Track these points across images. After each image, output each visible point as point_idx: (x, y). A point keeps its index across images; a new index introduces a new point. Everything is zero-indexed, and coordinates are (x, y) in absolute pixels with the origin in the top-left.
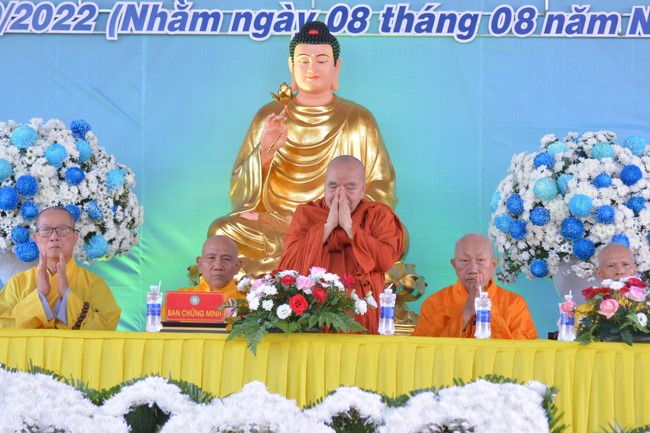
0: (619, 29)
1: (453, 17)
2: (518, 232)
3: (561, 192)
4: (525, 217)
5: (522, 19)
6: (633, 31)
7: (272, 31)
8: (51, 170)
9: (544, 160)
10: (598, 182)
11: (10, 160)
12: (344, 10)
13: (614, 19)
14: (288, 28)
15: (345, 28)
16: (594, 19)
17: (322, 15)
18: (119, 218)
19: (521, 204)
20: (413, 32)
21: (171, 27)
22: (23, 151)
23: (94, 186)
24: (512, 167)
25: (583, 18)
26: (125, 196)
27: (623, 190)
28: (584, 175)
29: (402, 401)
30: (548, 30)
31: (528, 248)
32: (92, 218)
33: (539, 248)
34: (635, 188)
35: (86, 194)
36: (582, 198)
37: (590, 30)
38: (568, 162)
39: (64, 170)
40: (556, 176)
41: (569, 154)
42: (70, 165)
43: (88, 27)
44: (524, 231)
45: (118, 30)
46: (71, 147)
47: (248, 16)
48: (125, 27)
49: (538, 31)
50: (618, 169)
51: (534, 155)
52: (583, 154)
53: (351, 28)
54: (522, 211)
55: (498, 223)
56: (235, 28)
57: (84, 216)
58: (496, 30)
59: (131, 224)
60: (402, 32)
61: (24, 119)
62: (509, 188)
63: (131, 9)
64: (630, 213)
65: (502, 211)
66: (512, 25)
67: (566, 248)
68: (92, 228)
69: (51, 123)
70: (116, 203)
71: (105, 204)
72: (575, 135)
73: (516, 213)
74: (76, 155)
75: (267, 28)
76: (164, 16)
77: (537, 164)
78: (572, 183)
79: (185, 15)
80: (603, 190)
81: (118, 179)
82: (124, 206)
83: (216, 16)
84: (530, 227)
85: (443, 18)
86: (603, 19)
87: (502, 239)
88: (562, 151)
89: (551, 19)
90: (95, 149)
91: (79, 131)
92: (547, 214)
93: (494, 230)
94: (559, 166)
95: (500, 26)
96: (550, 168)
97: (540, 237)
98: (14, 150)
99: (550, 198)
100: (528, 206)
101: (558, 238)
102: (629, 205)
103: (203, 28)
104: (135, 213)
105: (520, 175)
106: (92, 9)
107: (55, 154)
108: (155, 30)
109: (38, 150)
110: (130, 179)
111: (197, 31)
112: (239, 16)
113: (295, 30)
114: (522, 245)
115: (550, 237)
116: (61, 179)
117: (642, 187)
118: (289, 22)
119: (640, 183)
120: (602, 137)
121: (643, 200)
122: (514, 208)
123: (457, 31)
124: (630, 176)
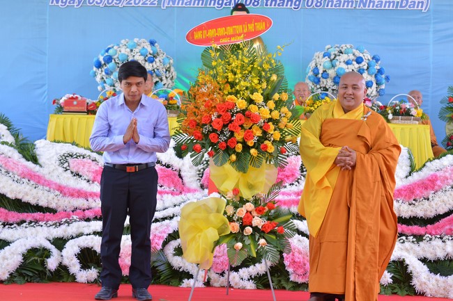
0: (354, 6)
2: (317, 81)
3: (333, 66)
4: (320, 76)
5: (318, 2)
6: (359, 7)
7: (224, 6)
8: (142, 58)
9: (327, 55)
10: (347, 63)
11: (127, 53)
13: (352, 2)
14: (230, 5)
15: (251, 4)
16: (345, 2)
18: (168, 76)
19: (318, 71)
20: (277, 6)
21: (186, 4)
22: (132, 51)
23: (158, 64)
24: (315, 57)
26: (169, 68)
27: (357, 66)
28: (342, 60)
30: (327, 6)
31: (321, 88)
32: (157, 76)
33: (325, 87)
34: (361, 65)
35: (155, 66)
36: (342, 69)
37: (343, 6)
38: (336, 56)
39: (147, 58)
40: (331, 61)
41: (336, 52)
42: (149, 56)
43: (155, 4)
44: (319, 81)
45: (166, 5)
46: (149, 49)
48: (168, 4)
49: (324, 6)
50: (355, 58)
51: (323, 53)
52: (341, 53)
53: (253, 4)
54: (318, 73)
55: (309, 78)
56: (210, 4)
57: (154, 75)
58: (308, 6)
59: (172, 78)
60: (273, 6)
61: (132, 38)
62: (314, 65)
65: (311, 74)
66: (314, 4)
67: (335, 87)
68: (157, 79)
70: (166, 70)
71: (162, 71)
72: (338, 45)
73: (316, 74)
74: (151, 52)
75: (221, 5)
77: (324, 56)
78: (337, 63)
80: (349, 66)
81: (167, 61)
82: (169, 72)
84: (322, 79)
85: (288, 1)
86: (348, 2)
87: (311, 84)
88: (334, 51)
89: (329, 2)
90: (158, 50)
91: (152, 43)
92: (328, 74)
93: (307, 81)
94: (332, 57)
95: (309, 4)
96: (329, 57)
97: (325, 83)
98: (128, 50)
99: (329, 69)
100: (321, 72)
101: (332, 84)
103: (198, 4)
104: (173, 74)
105: (318, 60)
107: (143, 51)
108: (180, 5)
109: (137, 50)
110: (171, 61)
111: (196, 5)
113: (232, 6)
114: (318, 86)
115: (329, 83)
116: (146, 61)
117: (364, 65)
118: (230, 2)
119: (363, 63)
120: (348, 46)
121: (363, 70)
122: (316, 72)
123: (293, 6)
124: (359, 61)
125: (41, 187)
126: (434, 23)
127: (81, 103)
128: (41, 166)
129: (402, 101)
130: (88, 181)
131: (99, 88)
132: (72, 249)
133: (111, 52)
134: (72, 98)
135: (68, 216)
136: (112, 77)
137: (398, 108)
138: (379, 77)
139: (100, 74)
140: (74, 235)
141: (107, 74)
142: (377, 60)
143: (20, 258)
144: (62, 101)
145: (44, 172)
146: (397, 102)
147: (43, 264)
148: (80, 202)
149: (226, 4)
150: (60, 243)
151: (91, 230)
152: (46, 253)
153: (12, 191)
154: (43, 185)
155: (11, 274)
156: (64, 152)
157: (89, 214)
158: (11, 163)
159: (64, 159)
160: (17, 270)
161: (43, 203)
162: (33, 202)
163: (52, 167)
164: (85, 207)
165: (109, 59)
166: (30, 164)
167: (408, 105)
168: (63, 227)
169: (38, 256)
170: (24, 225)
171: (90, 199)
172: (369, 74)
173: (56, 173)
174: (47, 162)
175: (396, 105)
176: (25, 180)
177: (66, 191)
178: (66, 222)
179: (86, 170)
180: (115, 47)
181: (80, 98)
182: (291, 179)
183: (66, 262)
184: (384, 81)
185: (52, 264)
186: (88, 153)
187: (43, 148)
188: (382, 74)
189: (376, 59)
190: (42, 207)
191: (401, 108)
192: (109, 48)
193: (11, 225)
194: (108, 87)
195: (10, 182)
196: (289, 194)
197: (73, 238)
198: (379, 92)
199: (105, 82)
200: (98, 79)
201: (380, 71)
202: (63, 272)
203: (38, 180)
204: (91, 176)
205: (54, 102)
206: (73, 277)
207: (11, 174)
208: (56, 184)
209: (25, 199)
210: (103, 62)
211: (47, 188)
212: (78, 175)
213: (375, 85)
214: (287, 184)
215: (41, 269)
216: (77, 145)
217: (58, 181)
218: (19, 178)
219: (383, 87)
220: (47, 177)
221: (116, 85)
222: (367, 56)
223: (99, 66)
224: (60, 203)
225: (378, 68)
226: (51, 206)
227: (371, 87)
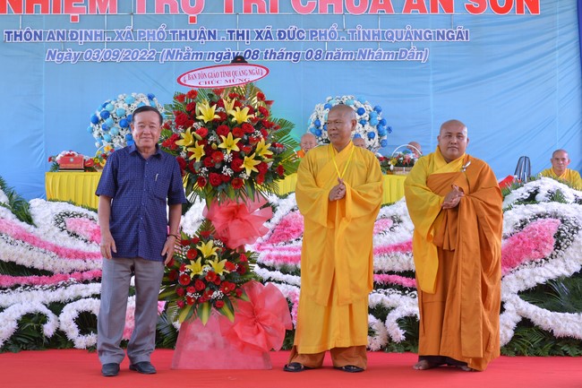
0: (353, 57)
1: (291, 54)
2: (319, 133)
4: (321, 128)
5: (317, 54)
6: (359, 58)
7: (223, 59)
9: (328, 106)
11: (124, 108)
12: (250, 51)
13: (352, 54)
14: (229, 58)
15: (250, 58)
16: (344, 54)
17: (241, 53)
19: (320, 123)
20: (276, 59)
21: (184, 58)
22: (129, 105)
24: (316, 109)
25: (340, 54)
27: (358, 117)
29: (285, 196)
30: (327, 58)
34: (363, 116)
37: (343, 58)
43: (153, 59)
44: (321, 133)
45: (164, 60)
46: (147, 103)
47: (213, 54)
48: (167, 58)
49: (323, 58)
51: (324, 105)
53: (253, 58)
54: (320, 125)
55: (311, 130)
56: (209, 58)
58: (307, 58)
60: (272, 59)
61: (129, 93)
62: (315, 117)
63: (169, 51)
64: (361, 126)
65: (312, 126)
66: (314, 56)
69: (140, 94)
75: (221, 58)
76: (181, 54)
77: (325, 108)
79: (189, 54)
83: (201, 54)
84: (323, 131)
85: (287, 54)
86: (348, 54)
89: (328, 54)
90: (157, 104)
91: (150, 98)
95: (309, 56)
98: (126, 105)
100: (322, 124)
102: (360, 123)
103: (197, 58)
105: (319, 112)
106: (154, 52)
108: (178, 59)
109: (135, 105)
111: (194, 59)
112: (210, 54)
114: (320, 139)
117: (366, 116)
118: (229, 56)
119: (365, 114)
120: (349, 97)
121: (365, 121)
122: (317, 125)
123: (293, 59)
124: (361, 112)
125: (36, 249)
126: (434, 74)
127: (78, 160)
128: (36, 226)
129: (405, 152)
130: (86, 241)
131: (97, 144)
132: (69, 313)
133: (108, 107)
134: (69, 155)
135: (65, 278)
136: (110, 133)
137: (402, 159)
138: (381, 127)
139: (97, 130)
140: (72, 299)
141: (105, 129)
142: (379, 111)
143: (14, 325)
144: (58, 158)
145: (39, 233)
146: (401, 153)
147: (39, 330)
148: (78, 264)
149: (225, 58)
150: (57, 307)
151: (89, 293)
152: (42, 319)
153: (5, 254)
154: (38, 246)
155: (5, 342)
156: (60, 211)
157: (87, 276)
158: (4, 224)
159: (60, 219)
160: (12, 338)
161: (38, 265)
162: (28, 264)
163: (47, 228)
164: (83, 268)
165: (106, 115)
166: (24, 225)
167: (411, 156)
168: (60, 290)
169: (33, 322)
170: (19, 289)
171: (88, 261)
172: (371, 125)
173: (52, 234)
174: (42, 222)
175: (400, 156)
176: (20, 242)
177: (62, 252)
178: (63, 285)
179: (83, 229)
180: (113, 103)
181: (77, 155)
182: (297, 234)
183: (63, 327)
184: (386, 132)
185: (49, 329)
186: (85, 211)
187: (38, 207)
188: (384, 125)
189: (377, 110)
190: (37, 270)
191: (404, 159)
192: (106, 104)
193: (5, 289)
194: (105, 143)
195: (4, 244)
196: (295, 250)
197: (70, 302)
198: (382, 143)
199: (102, 138)
200: (95, 135)
201: (382, 122)
202: (60, 339)
203: (32, 241)
204: (88, 236)
205: (50, 159)
206: (72, 343)
207: (4, 235)
208: (51, 245)
209: (20, 262)
210: (100, 118)
211: (43, 250)
212: (75, 235)
213: (377, 136)
214: (293, 240)
215: (37, 336)
216: (74, 204)
217: (54, 242)
218: (13, 239)
219: (385, 138)
220: (43, 238)
221: (114, 141)
222: (369, 107)
223: (96, 121)
224: (56, 265)
225: (380, 119)
226: (47, 269)
227: (373, 138)
